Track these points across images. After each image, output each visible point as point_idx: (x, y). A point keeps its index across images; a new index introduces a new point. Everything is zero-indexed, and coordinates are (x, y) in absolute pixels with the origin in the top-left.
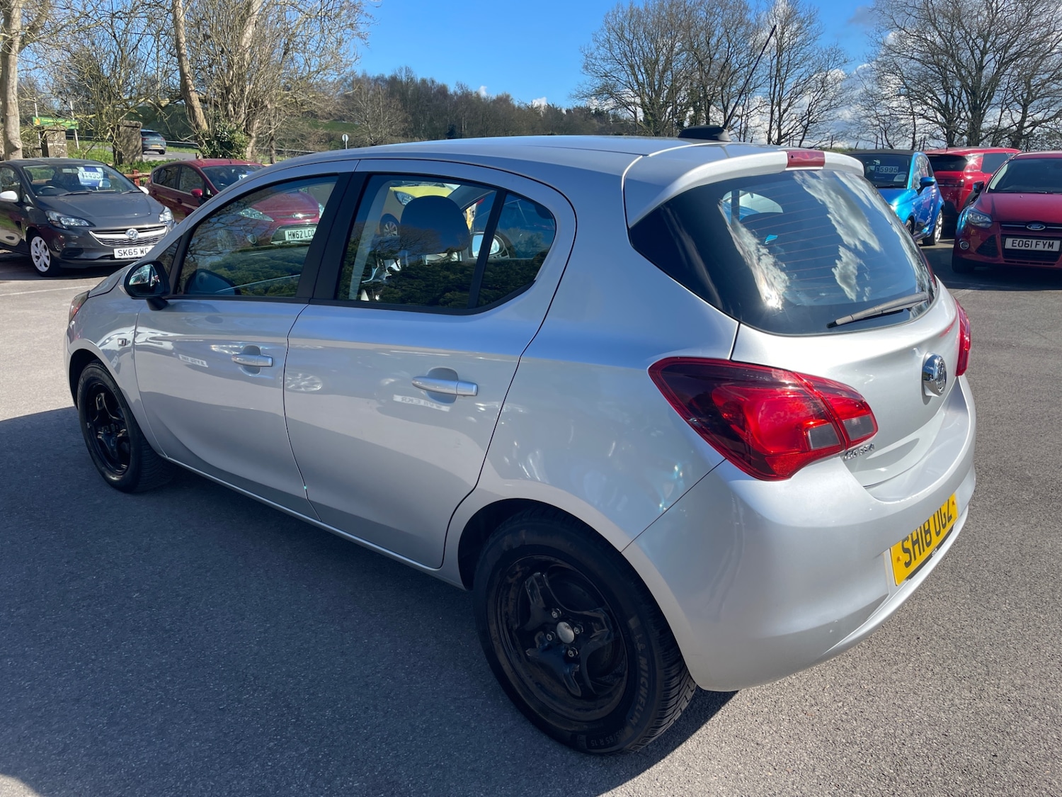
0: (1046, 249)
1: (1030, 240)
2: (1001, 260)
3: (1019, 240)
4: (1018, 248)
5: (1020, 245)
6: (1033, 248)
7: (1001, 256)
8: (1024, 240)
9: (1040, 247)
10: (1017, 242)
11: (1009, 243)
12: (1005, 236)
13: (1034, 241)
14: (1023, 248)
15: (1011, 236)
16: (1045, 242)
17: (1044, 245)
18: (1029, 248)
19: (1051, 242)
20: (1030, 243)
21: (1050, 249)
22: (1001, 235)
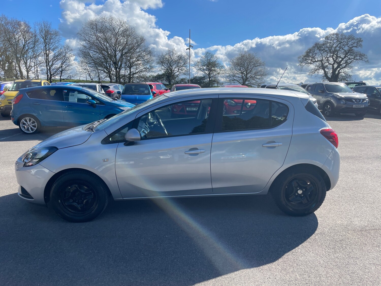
11: (187, 109)
12: (186, 107)
13: (193, 108)
14: (191, 110)
15: (188, 107)
22: (185, 107)
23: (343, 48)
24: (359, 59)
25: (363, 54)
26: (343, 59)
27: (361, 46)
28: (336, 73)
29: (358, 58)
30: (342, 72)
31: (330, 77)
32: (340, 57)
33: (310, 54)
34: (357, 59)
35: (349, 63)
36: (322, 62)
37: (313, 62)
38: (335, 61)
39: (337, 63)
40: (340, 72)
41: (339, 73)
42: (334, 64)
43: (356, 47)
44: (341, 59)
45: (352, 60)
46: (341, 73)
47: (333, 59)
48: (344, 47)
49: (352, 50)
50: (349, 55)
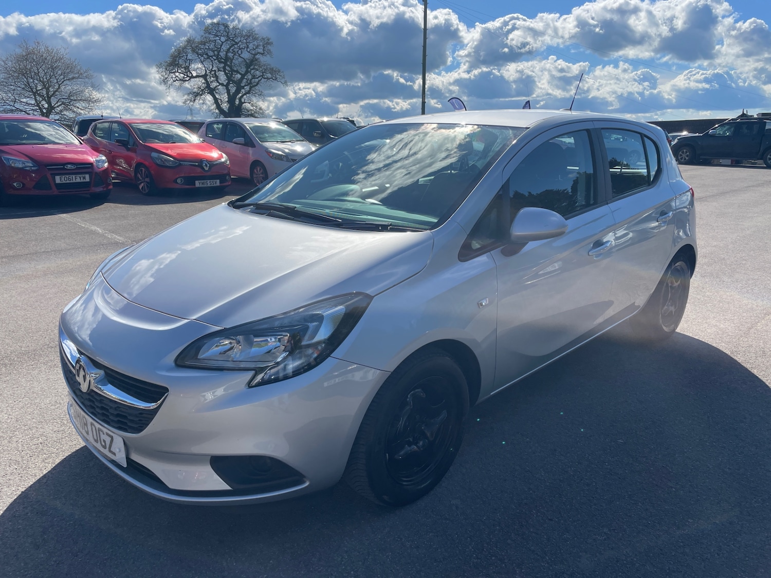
0: (82, 181)
1: (71, 176)
2: (55, 191)
3: (64, 176)
4: (64, 182)
5: (66, 180)
6: (74, 181)
7: (54, 188)
8: (67, 176)
9: (78, 180)
10: (63, 178)
11: (58, 180)
12: (54, 175)
13: (74, 176)
14: (68, 182)
15: (58, 174)
16: (80, 176)
17: (80, 178)
18: (72, 181)
19: (84, 176)
20: (71, 178)
21: (84, 181)
22: (51, 174)
23: (239, 54)
24: (272, 78)
25: (276, 68)
26: (243, 76)
27: (269, 52)
28: (237, 103)
29: (269, 75)
30: (245, 101)
31: (226, 110)
32: (237, 72)
33: (181, 62)
34: (268, 79)
35: (256, 86)
36: (206, 80)
37: (188, 79)
38: (230, 79)
39: (234, 82)
40: (243, 101)
41: (241, 103)
42: (228, 84)
43: (262, 54)
44: (239, 76)
45: (260, 78)
46: (245, 103)
47: (226, 74)
48: (242, 52)
49: (256, 60)
50: (252, 69)
